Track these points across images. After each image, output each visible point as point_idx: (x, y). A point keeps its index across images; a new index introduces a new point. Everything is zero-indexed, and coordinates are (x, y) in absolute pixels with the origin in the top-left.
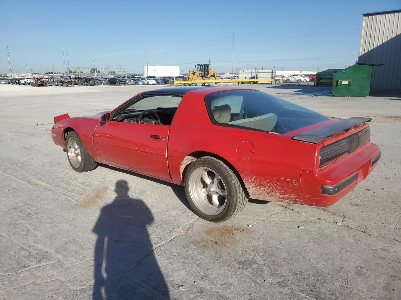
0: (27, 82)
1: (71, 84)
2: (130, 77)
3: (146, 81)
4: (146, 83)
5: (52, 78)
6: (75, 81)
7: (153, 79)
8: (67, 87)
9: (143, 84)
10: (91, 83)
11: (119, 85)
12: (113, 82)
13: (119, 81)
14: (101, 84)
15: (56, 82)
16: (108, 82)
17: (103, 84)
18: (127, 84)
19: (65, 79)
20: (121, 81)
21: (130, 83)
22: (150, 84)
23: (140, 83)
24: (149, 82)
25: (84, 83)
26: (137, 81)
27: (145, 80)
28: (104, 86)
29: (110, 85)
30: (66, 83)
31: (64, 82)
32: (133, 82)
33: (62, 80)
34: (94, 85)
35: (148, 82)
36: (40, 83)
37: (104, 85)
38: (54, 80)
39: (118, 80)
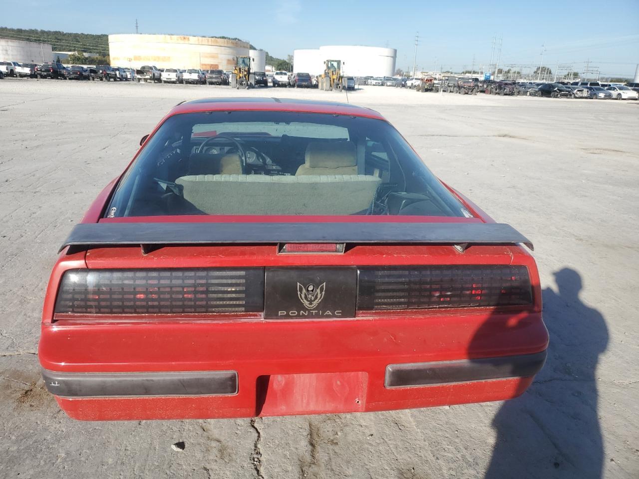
0: (414, 85)
1: (473, 90)
2: (587, 84)
3: (614, 93)
4: (614, 96)
5: (447, 80)
6: (483, 86)
7: (634, 90)
8: (466, 95)
9: (609, 97)
10: (507, 90)
11: (556, 97)
12: (547, 91)
13: (558, 89)
14: (525, 93)
15: (451, 86)
16: (539, 91)
17: (528, 93)
18: (573, 96)
19: (464, 82)
20: (561, 91)
21: (579, 94)
22: (623, 97)
23: (602, 95)
24: (622, 94)
25: (496, 90)
26: (596, 92)
27: (613, 90)
28: (530, 97)
29: (540, 96)
30: (464, 88)
31: (462, 87)
32: (585, 93)
33: (461, 83)
34: (512, 94)
35: (619, 94)
36: (429, 87)
37: (530, 95)
38: (449, 83)
39: (556, 89)
